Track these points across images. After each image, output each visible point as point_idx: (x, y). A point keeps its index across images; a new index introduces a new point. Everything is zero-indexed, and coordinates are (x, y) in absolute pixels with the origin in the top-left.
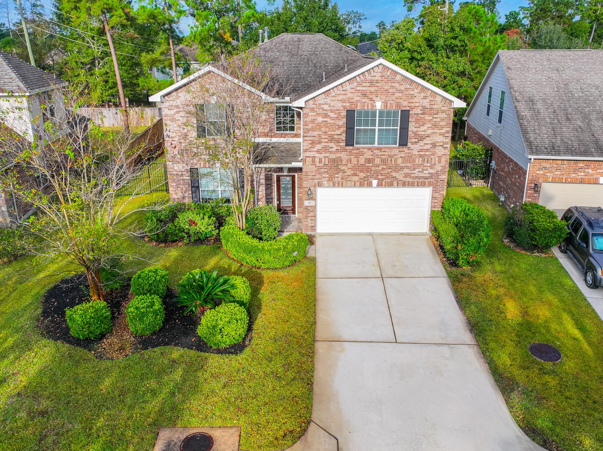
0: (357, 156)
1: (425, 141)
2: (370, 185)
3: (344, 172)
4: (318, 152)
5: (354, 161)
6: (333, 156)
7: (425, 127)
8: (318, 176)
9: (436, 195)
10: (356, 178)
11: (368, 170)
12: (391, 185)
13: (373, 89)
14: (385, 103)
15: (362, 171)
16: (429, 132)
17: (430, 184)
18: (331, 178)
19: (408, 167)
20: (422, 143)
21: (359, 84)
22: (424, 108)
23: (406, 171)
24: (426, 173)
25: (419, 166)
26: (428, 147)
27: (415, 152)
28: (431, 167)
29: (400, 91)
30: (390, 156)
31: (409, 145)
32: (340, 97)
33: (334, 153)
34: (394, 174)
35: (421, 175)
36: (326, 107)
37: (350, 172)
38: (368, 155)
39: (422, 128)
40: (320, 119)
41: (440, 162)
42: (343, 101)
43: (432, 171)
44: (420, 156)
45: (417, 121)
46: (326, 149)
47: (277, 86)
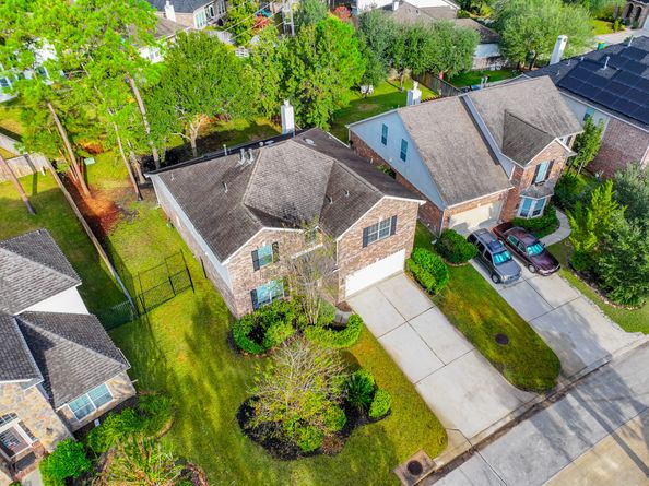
0: (369, 250)
2: (375, 262)
3: (361, 262)
4: (348, 258)
5: (367, 254)
6: (356, 256)
8: (347, 271)
11: (374, 255)
12: (386, 257)
14: (384, 216)
15: (371, 257)
16: (406, 221)
17: (405, 247)
18: (354, 268)
19: (395, 244)
20: (402, 229)
22: (404, 211)
25: (400, 241)
29: (392, 207)
30: (386, 243)
31: (396, 232)
34: (387, 251)
35: (401, 245)
36: (352, 233)
38: (374, 247)
39: (403, 221)
40: (348, 241)
42: (362, 225)
43: (406, 240)
44: (401, 236)
45: (400, 219)
46: (351, 255)
47: (300, 216)
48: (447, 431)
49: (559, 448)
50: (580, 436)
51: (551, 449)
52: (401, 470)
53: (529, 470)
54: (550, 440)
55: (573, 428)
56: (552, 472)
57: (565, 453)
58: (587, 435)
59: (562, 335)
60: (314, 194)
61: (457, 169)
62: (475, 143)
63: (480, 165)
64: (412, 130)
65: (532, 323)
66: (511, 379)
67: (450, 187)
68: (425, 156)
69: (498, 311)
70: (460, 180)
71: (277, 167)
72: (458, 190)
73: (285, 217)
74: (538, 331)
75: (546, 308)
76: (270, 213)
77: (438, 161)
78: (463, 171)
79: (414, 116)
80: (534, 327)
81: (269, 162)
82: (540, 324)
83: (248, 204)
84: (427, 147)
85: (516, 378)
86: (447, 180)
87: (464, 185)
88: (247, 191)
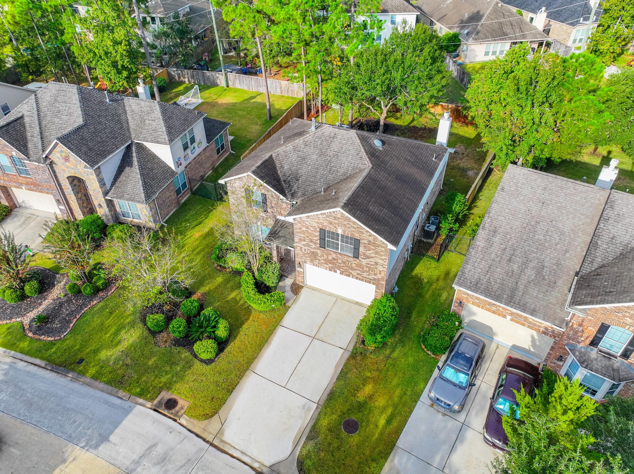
0: (327, 254)
1: (370, 260)
2: (335, 272)
3: (319, 260)
4: (304, 245)
5: (325, 257)
6: (313, 250)
7: (370, 252)
8: (304, 258)
9: (378, 291)
10: (327, 266)
11: (334, 263)
12: (349, 276)
13: (336, 221)
14: (344, 231)
15: (330, 263)
16: (373, 255)
17: (373, 284)
18: (312, 261)
19: (359, 270)
20: (368, 260)
21: (327, 217)
22: (370, 241)
23: (359, 272)
24: (371, 277)
25: (367, 272)
26: (373, 263)
27: (364, 263)
28: (375, 275)
29: (354, 228)
30: (347, 261)
31: (360, 258)
32: (316, 221)
33: (313, 249)
34: (350, 271)
35: (368, 277)
36: (307, 223)
37: (323, 262)
38: (334, 256)
39: (368, 252)
40: (304, 229)
41: (380, 274)
42: (318, 223)
43: (375, 277)
44: (367, 267)
45: (365, 247)
46: (308, 245)
47: (295, 187)
48: (217, 415)
52: (165, 395)
60: (322, 180)
61: (510, 260)
62: (570, 252)
63: (546, 277)
64: (501, 193)
65: (400, 451)
66: (305, 452)
67: (480, 270)
68: (487, 224)
69: (390, 411)
70: (499, 273)
71: (321, 144)
72: (485, 280)
73: (285, 181)
74: (392, 461)
75: (437, 460)
76: (279, 172)
77: (497, 239)
78: (515, 267)
79: (521, 182)
80: (394, 456)
81: (320, 138)
82: (404, 460)
83: (274, 157)
84: (501, 218)
85: (308, 456)
86: (483, 262)
87: (498, 281)
88: (283, 148)
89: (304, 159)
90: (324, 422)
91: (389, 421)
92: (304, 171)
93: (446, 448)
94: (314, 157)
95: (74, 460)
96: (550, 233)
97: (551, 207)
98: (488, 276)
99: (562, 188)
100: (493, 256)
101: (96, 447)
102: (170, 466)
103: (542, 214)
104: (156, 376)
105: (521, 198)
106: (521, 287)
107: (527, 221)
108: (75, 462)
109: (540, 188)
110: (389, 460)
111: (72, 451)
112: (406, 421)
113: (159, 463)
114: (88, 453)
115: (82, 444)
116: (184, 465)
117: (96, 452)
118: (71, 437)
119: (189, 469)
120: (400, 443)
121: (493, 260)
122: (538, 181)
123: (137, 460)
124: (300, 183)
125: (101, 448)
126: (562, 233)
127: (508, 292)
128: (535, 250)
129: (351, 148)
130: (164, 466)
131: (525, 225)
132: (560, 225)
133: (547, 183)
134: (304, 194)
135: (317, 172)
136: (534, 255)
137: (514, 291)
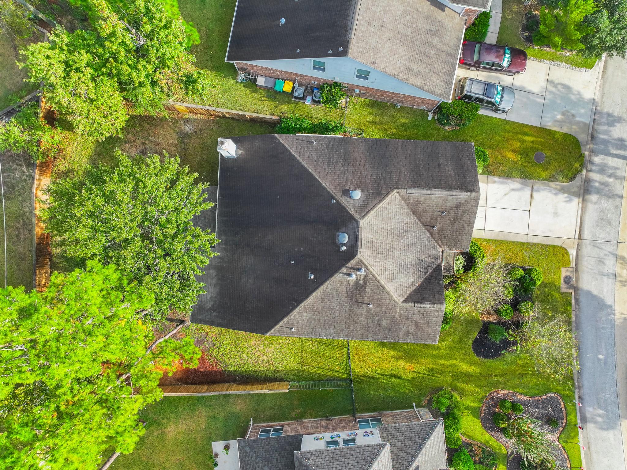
47: (429, 260)
48: (563, 246)
49: (612, 196)
50: (617, 178)
51: (610, 200)
52: (564, 288)
53: (609, 223)
54: (605, 195)
55: (610, 176)
56: (619, 212)
57: (617, 195)
58: (619, 173)
59: (563, 114)
60: (418, 235)
61: (429, 57)
62: (418, 7)
63: (437, 28)
64: (376, 65)
65: (543, 123)
66: (564, 180)
67: (438, 82)
68: (404, 77)
69: (520, 136)
70: (438, 66)
71: (381, 253)
72: (444, 77)
73: (426, 273)
74: (550, 126)
75: (541, 101)
76: (417, 285)
77: (415, 68)
78: (433, 52)
79: (365, 46)
80: (546, 126)
81: (375, 258)
82: (547, 119)
83: (403, 299)
84: (398, 65)
85: (567, 176)
86: (432, 78)
87: (443, 66)
88: (392, 293)
89: (401, 265)
90: (544, 174)
91: (527, 134)
92: (412, 258)
93: (530, 96)
94: (397, 254)
95: (622, 314)
96: (406, 23)
97: (385, 20)
98: (441, 74)
99: (367, 8)
100: (427, 71)
101: (610, 306)
102: (602, 255)
103: (391, 28)
104: (557, 302)
105: (380, 46)
106: (445, 48)
107: (398, 42)
108: (623, 312)
109: (369, 28)
110: (550, 128)
111: (618, 319)
112: (523, 124)
113: (603, 263)
114: (616, 309)
115: (612, 316)
116: (598, 247)
117: (613, 304)
118: (612, 327)
119: (599, 243)
120: (538, 124)
121: (430, 70)
122: (363, 29)
123: (606, 277)
124: (424, 256)
125: (609, 303)
126: (405, 12)
127: (449, 58)
128: (419, 36)
129: (380, 219)
130: (604, 259)
131: (401, 44)
132: (399, 13)
133: (364, 21)
134: (434, 248)
135: (412, 244)
136: (423, 37)
137: (449, 54)
